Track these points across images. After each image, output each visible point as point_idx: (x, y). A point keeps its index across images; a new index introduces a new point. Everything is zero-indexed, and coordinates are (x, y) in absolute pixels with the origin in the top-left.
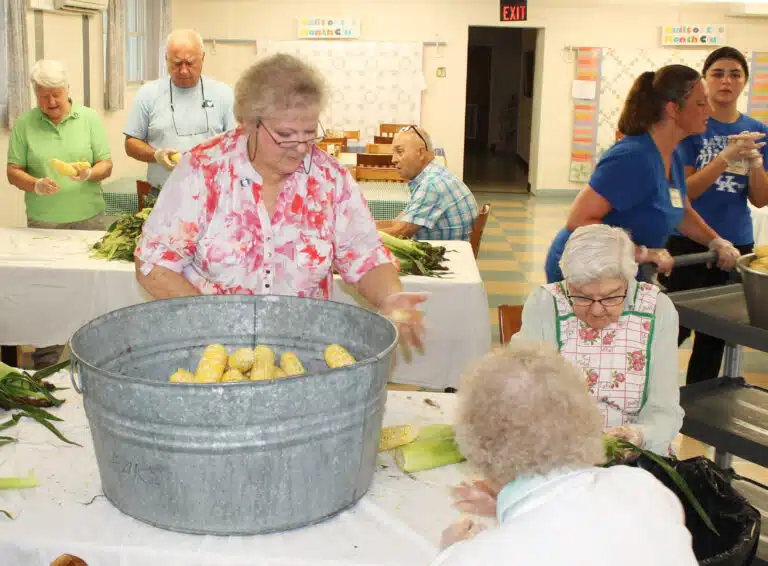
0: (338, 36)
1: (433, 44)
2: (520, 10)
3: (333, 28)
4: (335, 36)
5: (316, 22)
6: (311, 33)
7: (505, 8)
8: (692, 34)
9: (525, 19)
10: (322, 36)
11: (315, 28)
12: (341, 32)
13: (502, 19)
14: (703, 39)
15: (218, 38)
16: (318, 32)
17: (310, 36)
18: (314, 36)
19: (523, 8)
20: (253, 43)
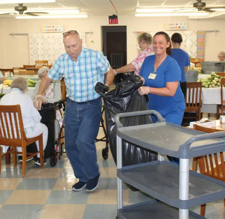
0: (57, 31)
1: (88, 33)
2: (116, 20)
3: (54, 28)
4: (55, 31)
5: (48, 27)
6: (47, 30)
7: (110, 20)
8: (175, 26)
9: (117, 23)
10: (51, 31)
11: (48, 29)
12: (57, 30)
13: (110, 24)
14: (179, 27)
15: (15, 33)
16: (49, 30)
17: (46, 32)
18: (48, 32)
19: (116, 19)
20: (27, 34)
